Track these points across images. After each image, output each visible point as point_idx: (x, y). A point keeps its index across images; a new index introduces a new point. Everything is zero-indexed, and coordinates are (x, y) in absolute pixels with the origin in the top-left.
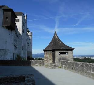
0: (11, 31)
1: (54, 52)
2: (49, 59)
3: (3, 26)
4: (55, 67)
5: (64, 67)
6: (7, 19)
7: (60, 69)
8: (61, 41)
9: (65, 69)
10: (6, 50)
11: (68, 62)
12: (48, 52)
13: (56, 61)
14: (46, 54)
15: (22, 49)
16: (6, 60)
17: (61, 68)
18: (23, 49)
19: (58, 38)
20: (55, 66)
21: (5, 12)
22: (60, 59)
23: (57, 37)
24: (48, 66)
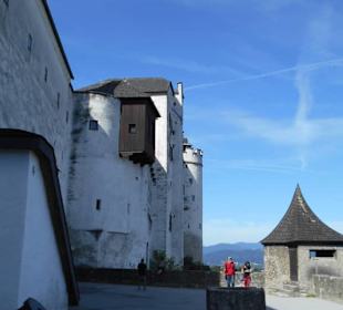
0: (142, 166)
1: (292, 249)
2: (278, 270)
3: (121, 156)
4: (297, 293)
5: (323, 293)
6: (133, 130)
7: (312, 299)
8: (315, 217)
9: (324, 298)
10: (127, 234)
11: (332, 278)
12: (275, 249)
13: (299, 277)
14: (271, 254)
15: (168, 226)
16: (128, 267)
17: (314, 296)
18: (170, 229)
19: (307, 206)
20: (297, 290)
21: (126, 107)
22: (312, 271)
23: (304, 202)
24: (278, 290)
